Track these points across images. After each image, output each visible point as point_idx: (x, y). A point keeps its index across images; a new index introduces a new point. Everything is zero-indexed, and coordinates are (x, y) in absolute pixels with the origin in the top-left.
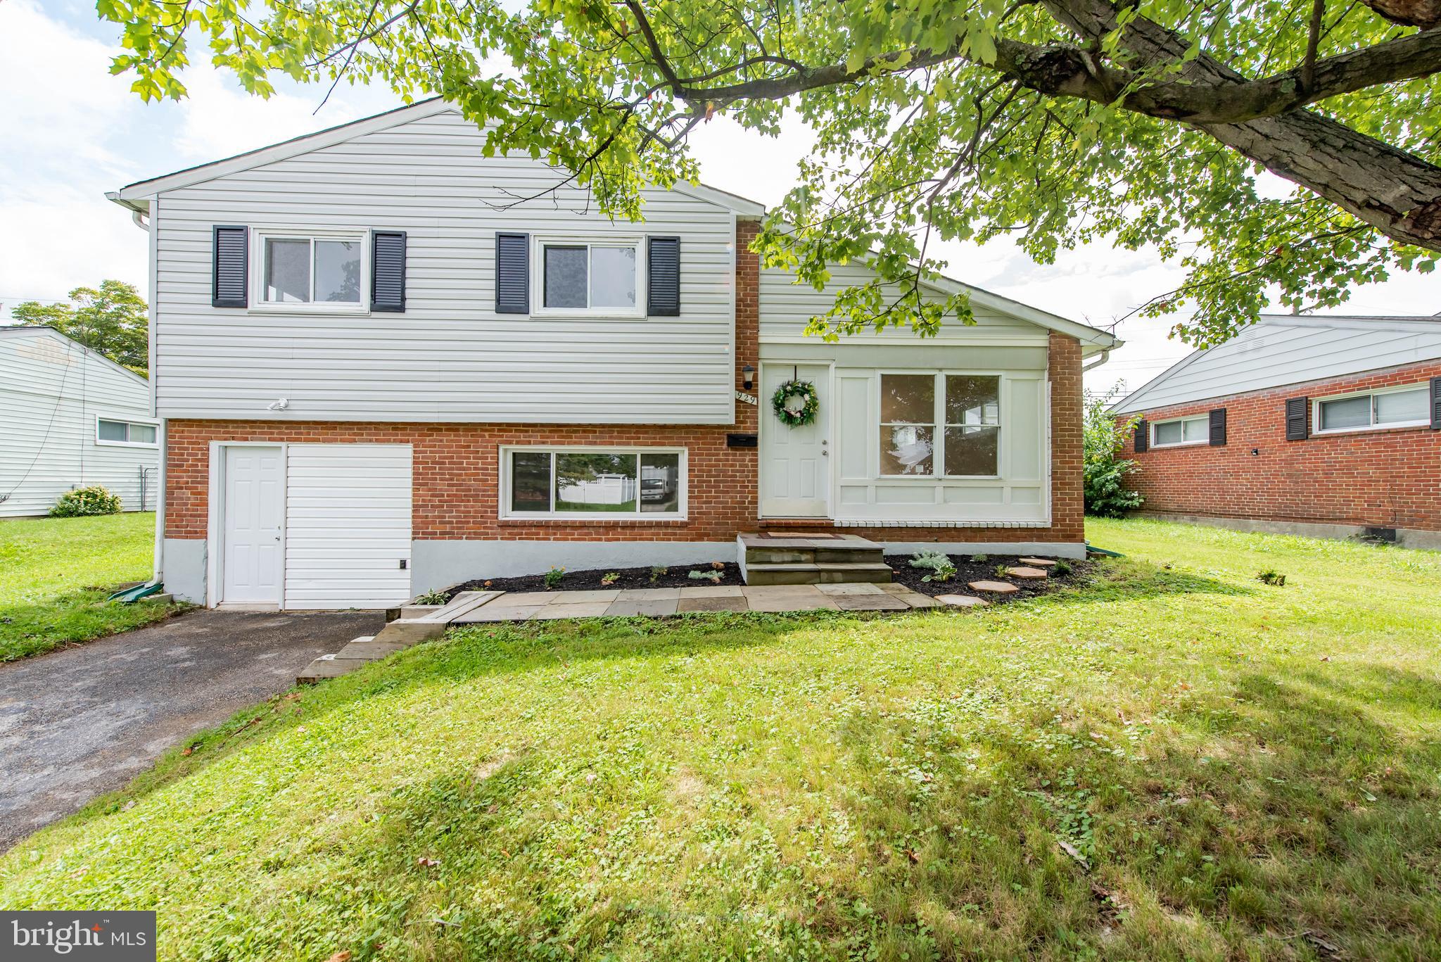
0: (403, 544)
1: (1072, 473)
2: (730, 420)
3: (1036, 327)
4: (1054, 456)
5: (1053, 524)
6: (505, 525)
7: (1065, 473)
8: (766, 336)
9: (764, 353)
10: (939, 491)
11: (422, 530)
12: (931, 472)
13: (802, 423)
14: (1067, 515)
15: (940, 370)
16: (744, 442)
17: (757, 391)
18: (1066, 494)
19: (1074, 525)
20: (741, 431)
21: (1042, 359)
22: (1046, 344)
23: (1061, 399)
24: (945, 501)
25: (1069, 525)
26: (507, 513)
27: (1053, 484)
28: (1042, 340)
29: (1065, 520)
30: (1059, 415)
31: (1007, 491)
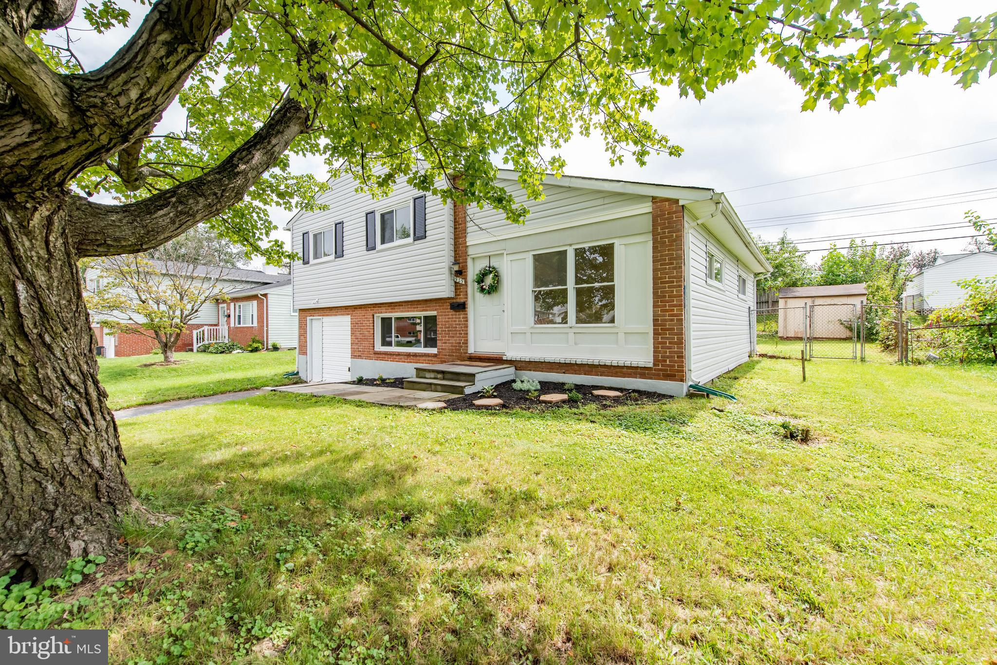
0: (348, 361)
1: (672, 320)
2: (452, 295)
3: (641, 198)
4: (655, 306)
5: (654, 365)
6: (376, 353)
7: (666, 320)
8: (470, 241)
9: (471, 251)
10: (571, 336)
11: (354, 356)
12: (566, 323)
13: (489, 293)
14: (668, 357)
15: (571, 245)
16: (460, 307)
17: (466, 276)
18: (667, 338)
19: (674, 366)
20: (458, 300)
21: (647, 223)
22: (650, 210)
23: (661, 256)
24: (576, 344)
25: (669, 366)
26: (379, 347)
27: (654, 330)
28: (647, 207)
29: (666, 361)
30: (660, 270)
31: (621, 336)
